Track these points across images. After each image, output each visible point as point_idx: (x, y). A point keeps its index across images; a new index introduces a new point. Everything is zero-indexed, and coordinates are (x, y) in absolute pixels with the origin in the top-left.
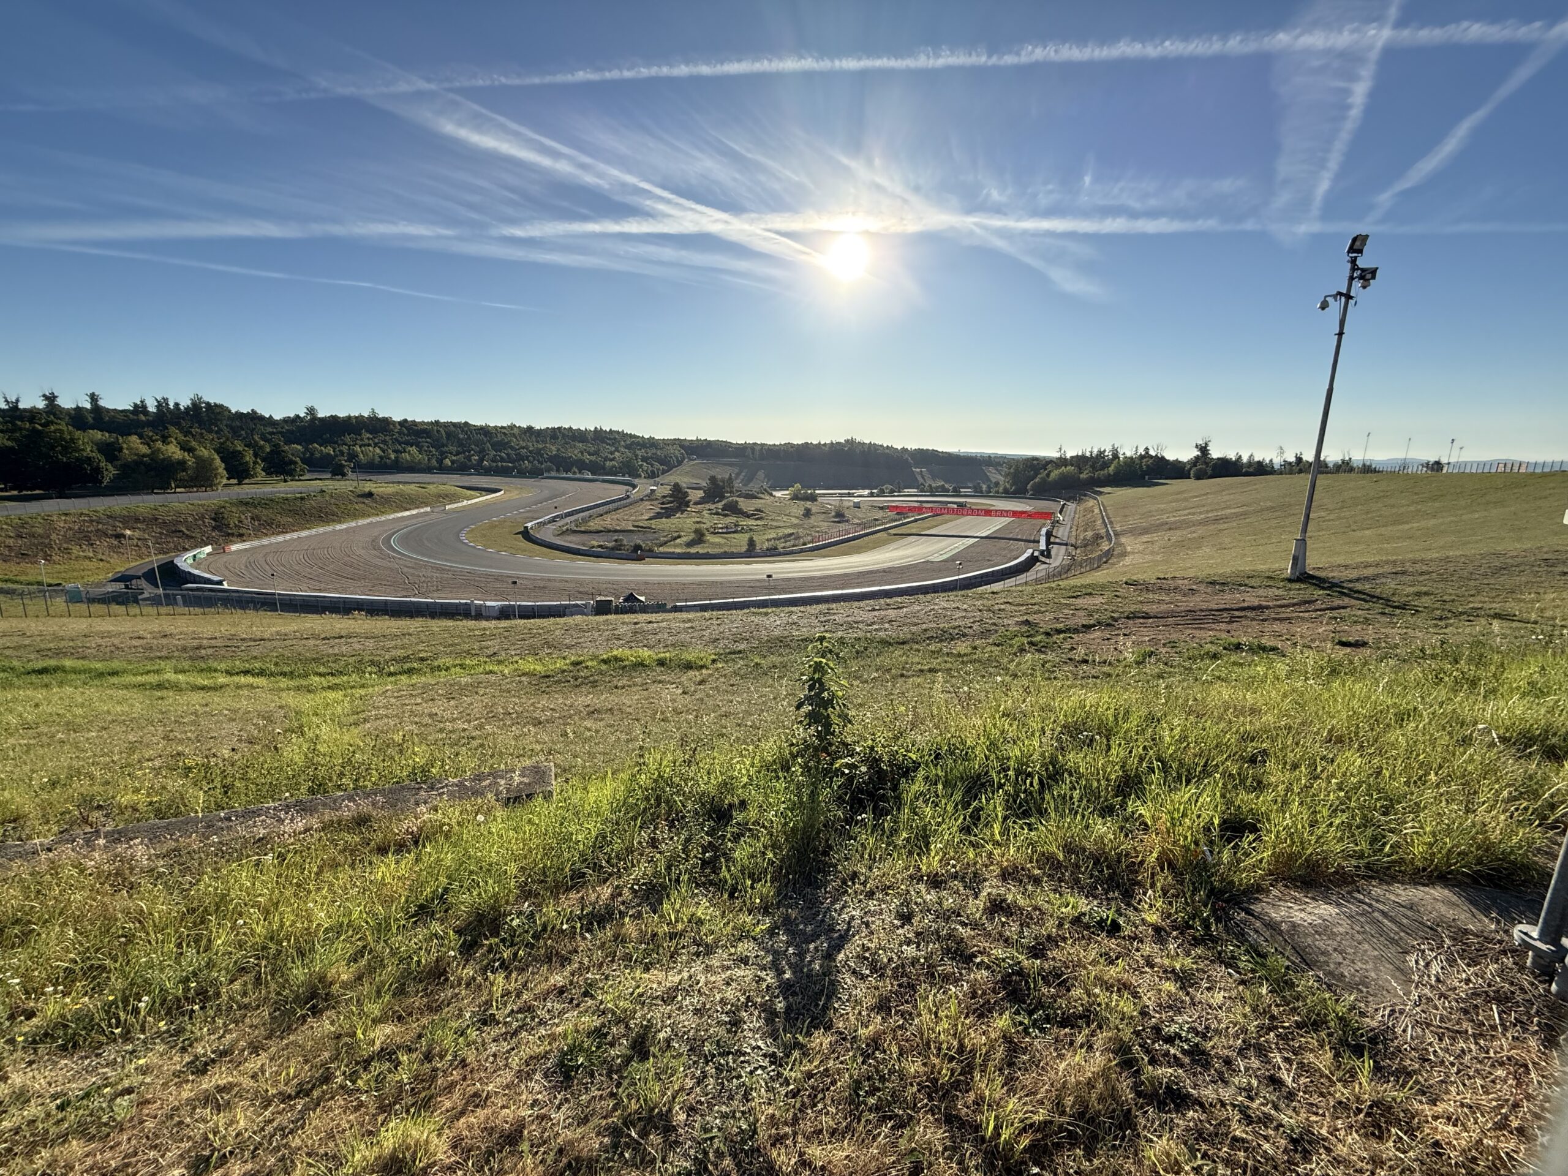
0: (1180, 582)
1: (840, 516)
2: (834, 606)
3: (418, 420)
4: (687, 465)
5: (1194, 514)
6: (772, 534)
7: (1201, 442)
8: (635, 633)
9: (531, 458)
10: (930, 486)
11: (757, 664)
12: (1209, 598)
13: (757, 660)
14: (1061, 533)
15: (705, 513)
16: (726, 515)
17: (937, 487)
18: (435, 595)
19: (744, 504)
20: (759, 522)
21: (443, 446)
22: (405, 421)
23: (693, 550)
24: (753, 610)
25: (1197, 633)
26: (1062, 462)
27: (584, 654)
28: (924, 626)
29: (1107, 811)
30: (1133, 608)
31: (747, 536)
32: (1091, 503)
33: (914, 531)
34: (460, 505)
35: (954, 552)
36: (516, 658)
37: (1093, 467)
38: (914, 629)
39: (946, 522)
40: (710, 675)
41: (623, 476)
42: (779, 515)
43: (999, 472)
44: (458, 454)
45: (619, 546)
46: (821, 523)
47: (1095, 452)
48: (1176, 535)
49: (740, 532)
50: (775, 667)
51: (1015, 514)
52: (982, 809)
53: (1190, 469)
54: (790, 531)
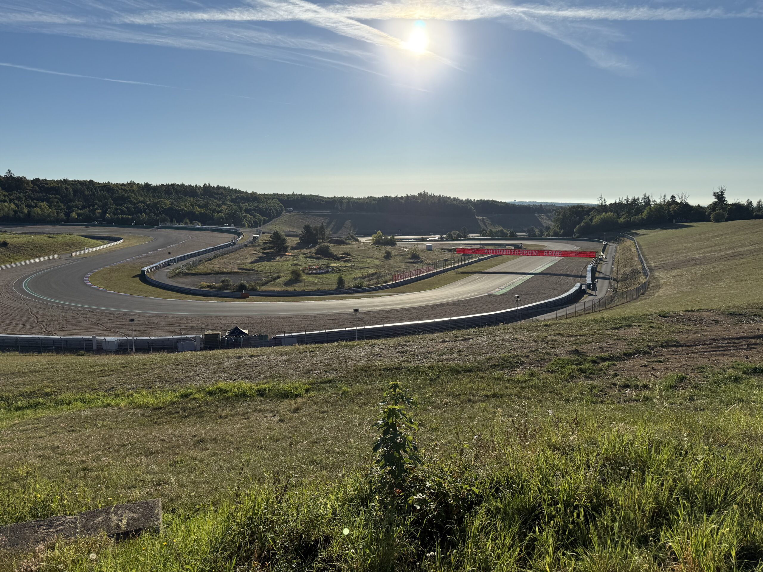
0: (705, 314)
1: (415, 258)
2: (410, 338)
3: (49, 179)
4: (285, 216)
5: (715, 251)
6: (358, 274)
7: (717, 191)
8: (239, 366)
9: (148, 211)
10: (491, 231)
11: (345, 392)
12: (729, 328)
13: (345, 389)
14: (605, 269)
15: (301, 257)
16: (318, 258)
17: (497, 233)
18: (61, 332)
19: (335, 249)
20: (347, 264)
21: (71, 201)
22: (37, 180)
23: (290, 289)
24: (341, 343)
25: (721, 359)
26: (603, 208)
27: (192, 387)
28: (488, 356)
29: (643, 541)
30: (666, 337)
31: (337, 276)
32: (628, 243)
33: (478, 269)
34: (84, 252)
35: (512, 287)
36: (131, 392)
37: (629, 212)
38: (479, 358)
39: (505, 261)
40: (304, 403)
41: (230, 225)
42: (364, 257)
43: (550, 218)
44: (83, 207)
45: (225, 286)
46: (399, 264)
47: (630, 200)
48: (701, 270)
49: (332, 272)
50: (360, 394)
51: (565, 254)
52: (535, 539)
53: (710, 213)
54: (373, 271)
